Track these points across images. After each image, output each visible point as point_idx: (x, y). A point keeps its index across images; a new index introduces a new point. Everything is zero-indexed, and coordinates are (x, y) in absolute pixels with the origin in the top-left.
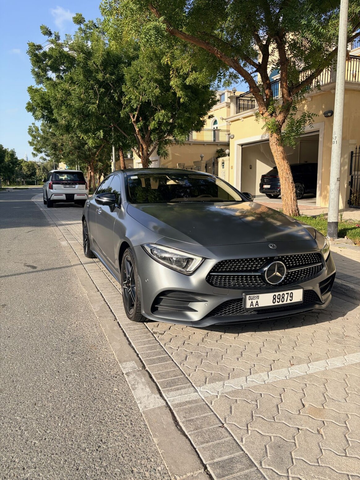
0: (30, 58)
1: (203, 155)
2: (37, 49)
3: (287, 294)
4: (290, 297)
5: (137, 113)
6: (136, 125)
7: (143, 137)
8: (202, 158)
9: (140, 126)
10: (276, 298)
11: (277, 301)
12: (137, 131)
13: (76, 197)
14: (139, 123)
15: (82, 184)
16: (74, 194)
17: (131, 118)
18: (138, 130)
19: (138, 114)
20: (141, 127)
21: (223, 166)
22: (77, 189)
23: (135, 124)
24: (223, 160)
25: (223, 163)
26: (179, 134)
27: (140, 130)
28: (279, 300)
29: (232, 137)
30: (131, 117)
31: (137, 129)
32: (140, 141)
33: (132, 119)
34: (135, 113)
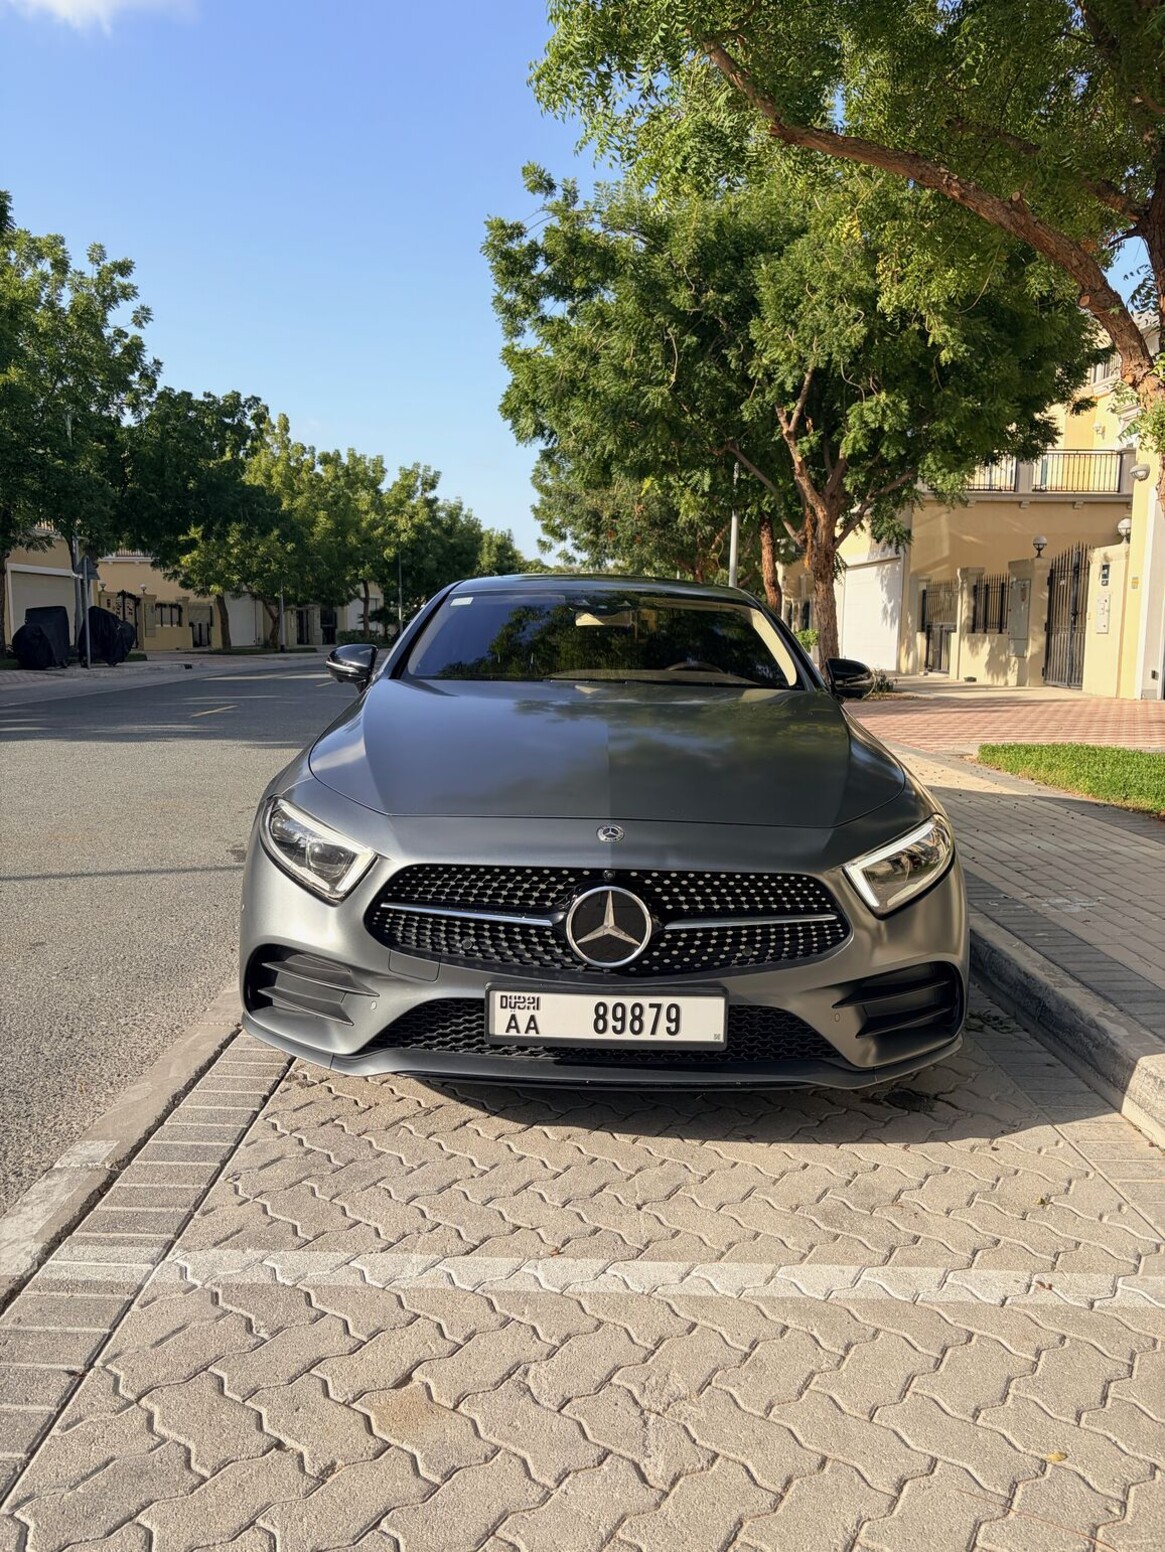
0: (489, 263)
2: (511, 237)
3: (652, 1006)
4: (670, 1020)
5: (799, 405)
6: (796, 445)
8: (1039, 550)
9: (806, 446)
10: (609, 1017)
11: (614, 1028)
12: (797, 465)
14: (805, 438)
17: (778, 423)
18: (799, 459)
21: (1105, 576)
23: (791, 443)
24: (1106, 558)
25: (1106, 567)
28: (619, 1025)
29: (1141, 474)
30: (782, 419)
32: (808, 494)
33: (784, 425)
34: (792, 405)
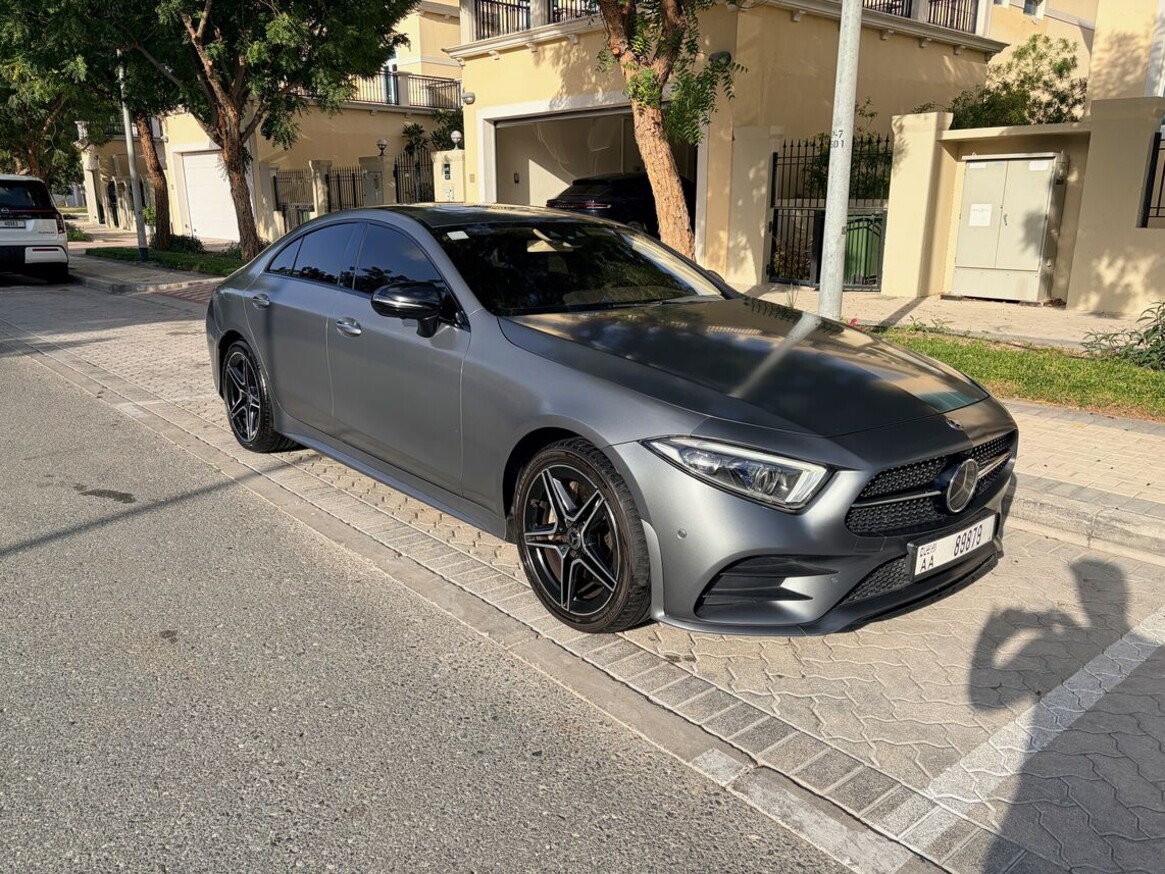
1: (385, 142)
5: (205, 14)
6: (204, 49)
7: (225, 87)
8: (382, 149)
9: (215, 52)
12: (207, 68)
13: (31, 256)
14: (212, 45)
15: (43, 218)
16: (23, 248)
17: (186, 28)
18: (210, 63)
19: (208, 20)
20: (219, 55)
21: (448, 172)
22: (32, 233)
23: (199, 48)
24: (446, 158)
25: (447, 166)
26: (330, 83)
27: (216, 65)
29: (470, 99)
30: (188, 25)
31: (207, 63)
32: (219, 95)
33: (191, 31)
34: (200, 13)
